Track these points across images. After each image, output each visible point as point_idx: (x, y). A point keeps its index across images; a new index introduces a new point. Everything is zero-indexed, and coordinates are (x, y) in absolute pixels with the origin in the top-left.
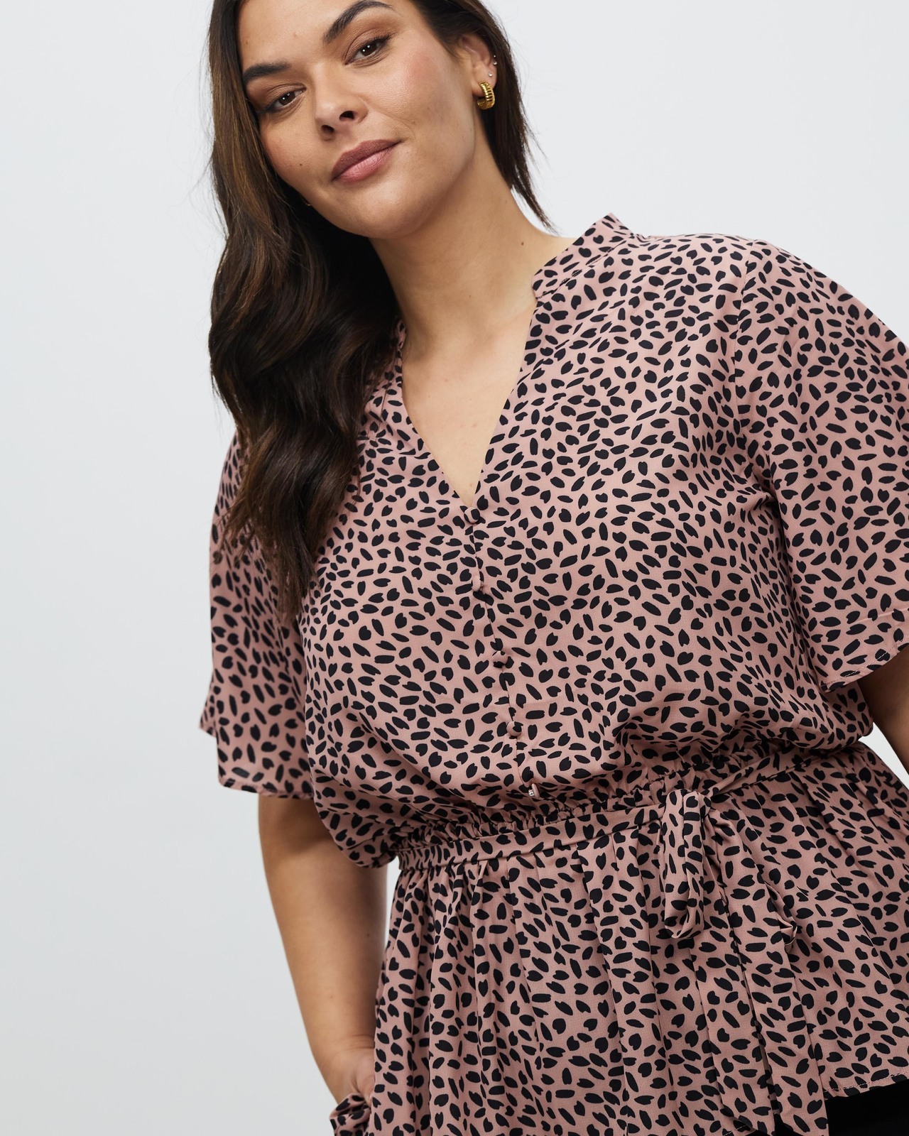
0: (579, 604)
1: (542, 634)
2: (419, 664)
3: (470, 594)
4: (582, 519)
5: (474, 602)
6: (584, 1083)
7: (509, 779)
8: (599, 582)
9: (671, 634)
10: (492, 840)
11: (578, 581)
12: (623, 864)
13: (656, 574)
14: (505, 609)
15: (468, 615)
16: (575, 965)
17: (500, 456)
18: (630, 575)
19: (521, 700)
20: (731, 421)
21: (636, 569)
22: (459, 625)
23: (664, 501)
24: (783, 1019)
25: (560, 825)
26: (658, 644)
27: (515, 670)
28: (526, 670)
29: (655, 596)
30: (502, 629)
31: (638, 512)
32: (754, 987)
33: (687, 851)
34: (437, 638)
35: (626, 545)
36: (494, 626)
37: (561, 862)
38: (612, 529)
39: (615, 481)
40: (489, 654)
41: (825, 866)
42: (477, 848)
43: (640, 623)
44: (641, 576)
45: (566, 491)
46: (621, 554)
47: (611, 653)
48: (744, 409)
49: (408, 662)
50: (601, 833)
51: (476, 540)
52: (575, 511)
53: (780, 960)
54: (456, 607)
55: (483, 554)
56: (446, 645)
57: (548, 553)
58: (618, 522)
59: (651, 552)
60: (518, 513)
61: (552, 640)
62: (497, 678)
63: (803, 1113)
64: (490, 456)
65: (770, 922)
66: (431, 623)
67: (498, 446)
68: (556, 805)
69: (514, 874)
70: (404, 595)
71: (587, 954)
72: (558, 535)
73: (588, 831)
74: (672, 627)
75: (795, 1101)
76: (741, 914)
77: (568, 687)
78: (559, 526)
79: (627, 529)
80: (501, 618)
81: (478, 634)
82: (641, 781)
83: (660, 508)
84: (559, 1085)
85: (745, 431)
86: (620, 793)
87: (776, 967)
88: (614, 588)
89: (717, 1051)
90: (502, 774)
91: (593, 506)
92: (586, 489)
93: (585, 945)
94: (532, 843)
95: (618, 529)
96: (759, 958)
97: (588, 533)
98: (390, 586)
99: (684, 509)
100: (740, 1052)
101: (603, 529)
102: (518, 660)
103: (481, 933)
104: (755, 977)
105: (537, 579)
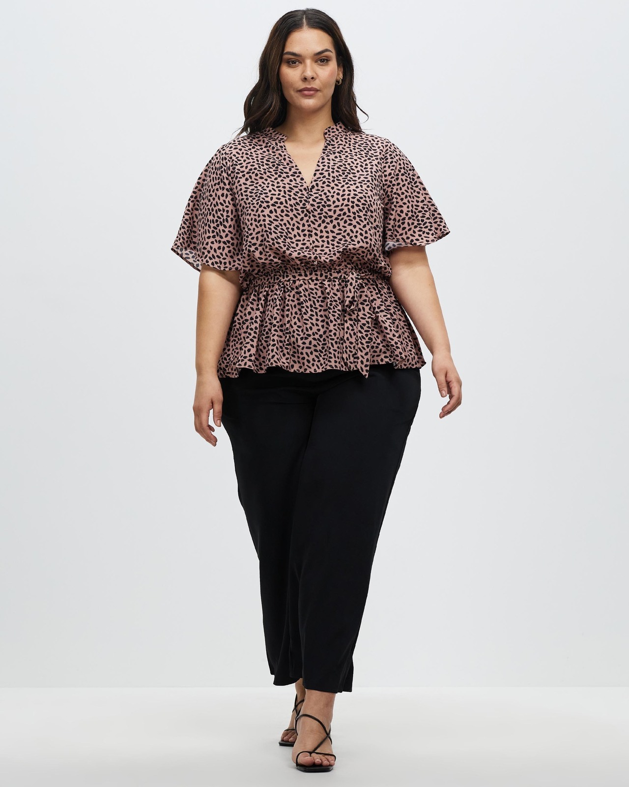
0: (337, 219)
1: (323, 225)
2: (285, 224)
3: (305, 210)
4: (343, 195)
5: (305, 212)
6: (315, 346)
7: (310, 258)
8: (344, 214)
9: (363, 231)
10: (296, 275)
11: (338, 212)
12: (335, 289)
13: (361, 214)
14: (314, 216)
15: (303, 215)
16: (316, 313)
17: (318, 175)
18: (354, 213)
19: (314, 242)
20: (382, 183)
21: (356, 212)
22: (299, 217)
23: (367, 195)
24: (365, 339)
25: (319, 273)
26: (359, 233)
27: (313, 234)
28: (316, 234)
29: (360, 220)
30: (312, 222)
31: (359, 196)
32: (359, 328)
33: (356, 287)
34: (292, 219)
35: (354, 205)
36: (310, 220)
37: (316, 284)
38: (351, 200)
39: (354, 187)
40: (306, 227)
41: (383, 304)
42: (290, 277)
43: (355, 227)
44: (357, 214)
45: (339, 188)
46: (353, 207)
47: (345, 234)
48: (386, 181)
49: (282, 223)
50: (330, 278)
51: (309, 196)
52: (341, 193)
53: (369, 324)
54: (300, 212)
55: (310, 200)
56: (294, 221)
57: (331, 203)
58: (353, 198)
59: (361, 208)
60: (323, 191)
61: (326, 227)
62: (307, 235)
63: (363, 366)
64: (315, 175)
65: (368, 313)
66: (291, 215)
67: (318, 173)
68: (318, 268)
69: (301, 285)
70: (285, 204)
71: (320, 311)
72: (335, 199)
73: (326, 277)
74: (363, 229)
75: (362, 362)
76: (361, 309)
77: (328, 241)
78: (336, 196)
79: (355, 200)
80: (312, 219)
81: (304, 221)
82: (341, 267)
83: (365, 197)
84: (307, 345)
85: (386, 187)
86: (335, 269)
87: (367, 325)
88: (349, 216)
89: (345, 343)
90: (308, 256)
91: (347, 192)
92: (345, 188)
93: (320, 308)
94: (309, 277)
95: (353, 200)
96: (363, 321)
97: (344, 200)
98: (281, 200)
99: (371, 199)
100: (350, 345)
101: (349, 199)
102: (314, 231)
103: (289, 301)
104: (360, 326)
105: (326, 209)
